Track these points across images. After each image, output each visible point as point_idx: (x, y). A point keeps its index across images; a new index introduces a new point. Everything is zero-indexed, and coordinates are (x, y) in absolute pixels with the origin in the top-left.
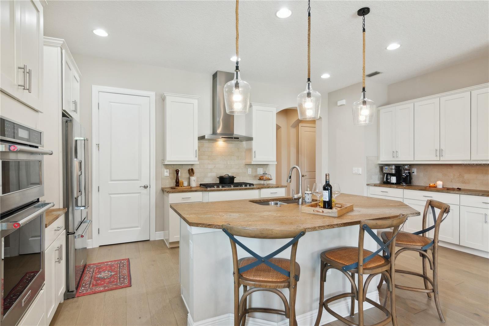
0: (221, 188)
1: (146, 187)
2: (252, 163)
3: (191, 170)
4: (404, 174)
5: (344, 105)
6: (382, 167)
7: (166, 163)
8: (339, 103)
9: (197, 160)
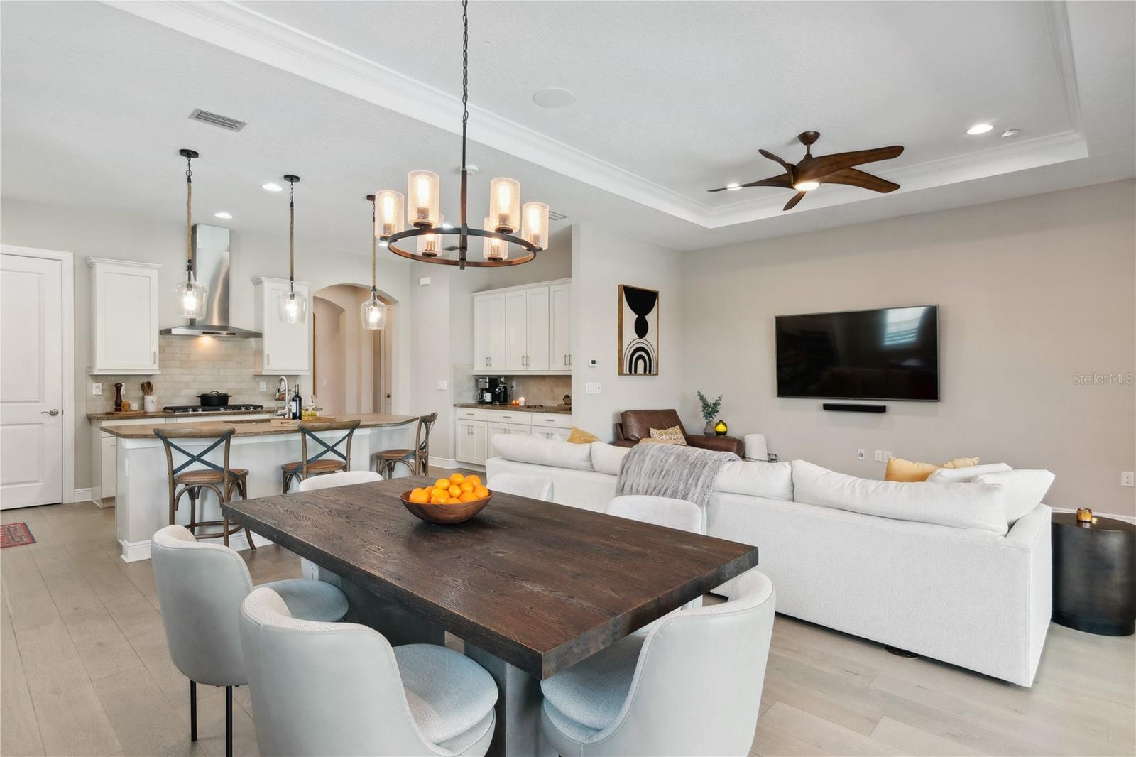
0: (200, 412)
1: (53, 414)
2: (263, 374)
3: (145, 385)
4: (499, 390)
7: (95, 373)
9: (157, 368)
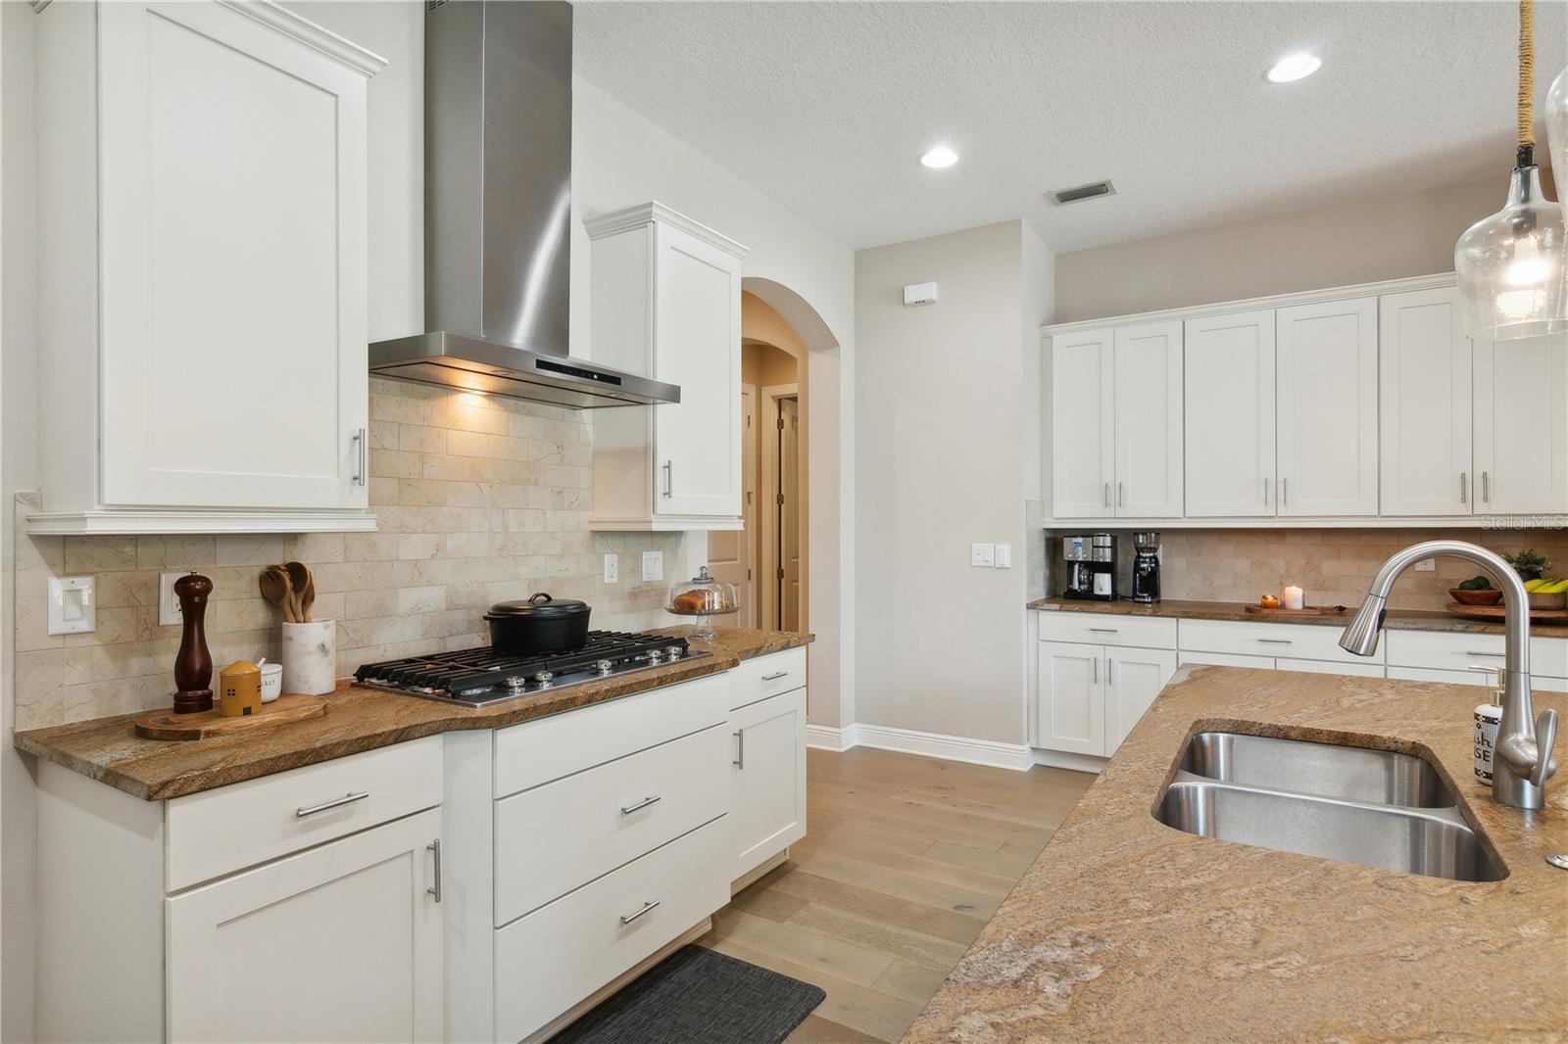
2: (655, 527)
3: (284, 577)
4: (1145, 565)
5: (932, 302)
6: (1055, 541)
8: (913, 294)
9: (364, 503)
